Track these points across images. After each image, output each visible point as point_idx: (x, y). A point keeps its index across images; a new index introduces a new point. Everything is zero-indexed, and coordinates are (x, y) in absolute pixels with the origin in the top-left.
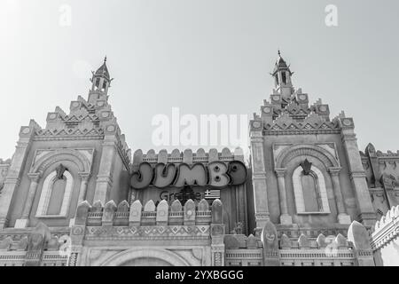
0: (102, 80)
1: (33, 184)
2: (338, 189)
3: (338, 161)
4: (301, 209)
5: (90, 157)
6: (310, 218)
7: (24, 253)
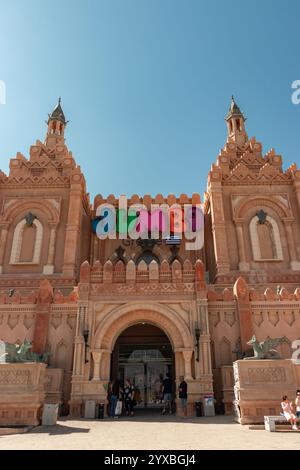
0: (59, 123)
1: (4, 232)
2: (291, 237)
3: (291, 212)
4: (257, 256)
5: (57, 205)
6: (266, 265)
7: (32, 306)
